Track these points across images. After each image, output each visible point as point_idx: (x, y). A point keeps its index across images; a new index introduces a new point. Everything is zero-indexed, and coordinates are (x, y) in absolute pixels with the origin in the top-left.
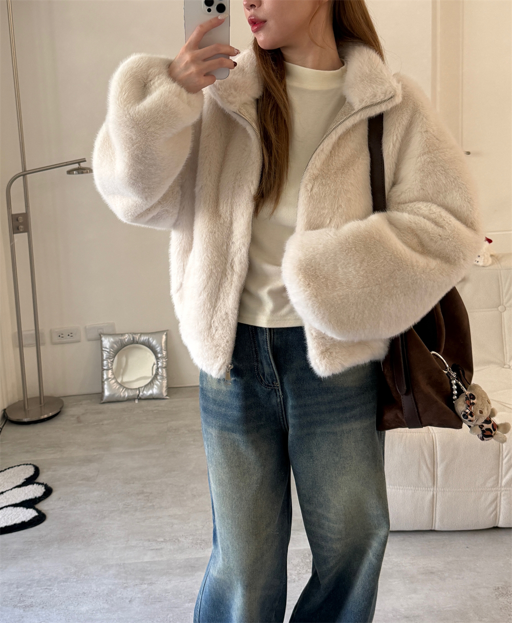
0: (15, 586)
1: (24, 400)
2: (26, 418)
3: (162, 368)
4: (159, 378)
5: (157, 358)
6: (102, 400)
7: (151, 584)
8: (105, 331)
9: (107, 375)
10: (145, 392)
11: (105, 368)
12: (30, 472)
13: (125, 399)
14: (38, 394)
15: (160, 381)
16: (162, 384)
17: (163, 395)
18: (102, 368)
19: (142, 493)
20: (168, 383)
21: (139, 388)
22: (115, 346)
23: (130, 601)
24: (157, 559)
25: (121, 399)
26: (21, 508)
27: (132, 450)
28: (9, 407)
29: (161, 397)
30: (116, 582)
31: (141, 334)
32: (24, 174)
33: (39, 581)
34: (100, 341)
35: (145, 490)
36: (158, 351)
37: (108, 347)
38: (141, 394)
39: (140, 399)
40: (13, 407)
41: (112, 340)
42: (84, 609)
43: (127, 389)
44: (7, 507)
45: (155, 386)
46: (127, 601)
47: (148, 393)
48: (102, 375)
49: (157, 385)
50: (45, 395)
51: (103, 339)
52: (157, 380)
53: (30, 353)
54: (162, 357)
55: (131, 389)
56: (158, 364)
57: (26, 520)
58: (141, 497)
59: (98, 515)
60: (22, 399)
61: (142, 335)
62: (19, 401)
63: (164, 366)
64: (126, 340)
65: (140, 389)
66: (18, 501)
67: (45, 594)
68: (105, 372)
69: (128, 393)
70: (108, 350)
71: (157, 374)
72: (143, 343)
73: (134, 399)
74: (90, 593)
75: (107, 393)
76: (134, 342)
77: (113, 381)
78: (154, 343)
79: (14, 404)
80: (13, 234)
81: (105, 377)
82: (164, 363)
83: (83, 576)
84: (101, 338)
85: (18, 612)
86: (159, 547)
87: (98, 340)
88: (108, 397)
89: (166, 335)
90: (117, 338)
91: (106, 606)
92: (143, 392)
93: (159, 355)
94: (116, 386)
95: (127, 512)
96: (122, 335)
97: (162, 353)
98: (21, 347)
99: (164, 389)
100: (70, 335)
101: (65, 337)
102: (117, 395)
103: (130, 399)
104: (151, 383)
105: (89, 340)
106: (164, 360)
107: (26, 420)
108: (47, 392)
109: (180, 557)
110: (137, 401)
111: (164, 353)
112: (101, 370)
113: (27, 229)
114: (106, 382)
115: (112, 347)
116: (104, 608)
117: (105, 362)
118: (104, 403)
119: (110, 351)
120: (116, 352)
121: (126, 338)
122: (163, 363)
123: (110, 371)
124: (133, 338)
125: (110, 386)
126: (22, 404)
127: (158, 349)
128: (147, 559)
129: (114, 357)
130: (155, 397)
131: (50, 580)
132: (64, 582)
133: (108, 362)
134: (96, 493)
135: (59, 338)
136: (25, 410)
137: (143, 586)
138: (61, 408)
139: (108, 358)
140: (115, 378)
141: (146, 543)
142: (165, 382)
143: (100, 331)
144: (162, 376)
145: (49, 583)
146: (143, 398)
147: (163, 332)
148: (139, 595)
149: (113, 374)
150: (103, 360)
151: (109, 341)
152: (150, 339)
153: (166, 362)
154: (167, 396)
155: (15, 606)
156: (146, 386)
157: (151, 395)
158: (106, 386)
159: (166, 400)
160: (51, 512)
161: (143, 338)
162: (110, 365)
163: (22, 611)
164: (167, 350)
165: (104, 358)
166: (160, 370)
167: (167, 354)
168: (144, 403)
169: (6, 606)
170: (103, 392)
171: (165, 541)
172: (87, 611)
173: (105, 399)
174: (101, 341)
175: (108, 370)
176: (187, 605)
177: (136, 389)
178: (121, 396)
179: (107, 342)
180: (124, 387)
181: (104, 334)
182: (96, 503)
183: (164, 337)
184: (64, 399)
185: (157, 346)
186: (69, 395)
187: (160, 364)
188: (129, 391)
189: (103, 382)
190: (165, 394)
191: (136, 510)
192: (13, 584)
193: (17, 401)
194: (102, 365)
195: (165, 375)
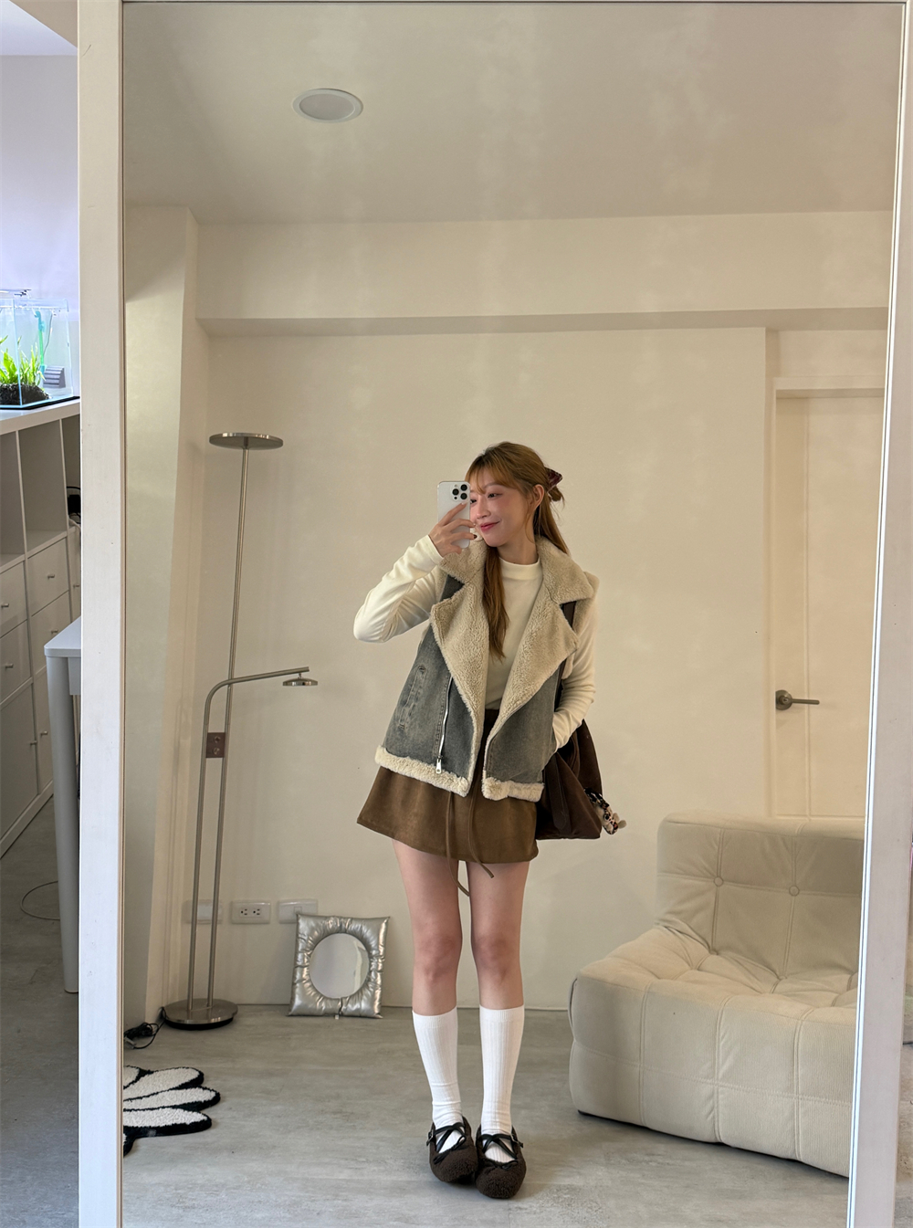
0: (173, 1187)
1: (188, 1000)
2: (188, 1018)
3: (377, 971)
4: (370, 985)
5: (371, 957)
6: (290, 1010)
7: (345, 1200)
8: (305, 911)
9: (302, 974)
10: (349, 1006)
11: (300, 963)
12: (195, 1075)
13: (322, 1013)
14: (206, 997)
15: (372, 990)
16: (374, 994)
17: (373, 1011)
18: (295, 964)
19: (341, 1112)
20: (381, 995)
21: (342, 999)
22: (316, 933)
23: (318, 1214)
24: (356, 1178)
25: (315, 1013)
26: (182, 1111)
27: (329, 1068)
28: (168, 1006)
29: (369, 1015)
30: (302, 1194)
31: (352, 919)
32: (230, 683)
33: (202, 1186)
34: (295, 925)
35: (344, 1110)
36: (373, 946)
37: (305, 933)
38: (344, 1007)
39: (342, 1015)
40: (173, 1007)
41: (312, 923)
42: (259, 1216)
43: (325, 998)
44: (163, 1107)
45: (364, 997)
46: (315, 1213)
47: (352, 1007)
48: (294, 973)
49: (367, 996)
50: (214, 997)
51: (300, 921)
52: (368, 988)
53: (204, 933)
54: (378, 956)
55: (331, 999)
56: (370, 966)
57: (188, 1123)
58: (338, 1116)
59: (281, 1129)
60: (186, 998)
61: (353, 921)
62: (180, 1002)
63: (380, 969)
64: (331, 926)
65: (344, 1000)
66: (178, 1103)
67: (209, 1198)
68: (298, 969)
69: (326, 1004)
70: (306, 938)
71: (368, 980)
72: (354, 934)
73: (334, 1015)
74: (268, 1201)
75: (298, 1002)
76: (341, 930)
77: (308, 984)
78: (367, 933)
79: (174, 1004)
80: (207, 757)
81: (298, 976)
82: (380, 965)
83: (259, 1185)
84: (298, 919)
85: (175, 1211)
86: (357, 1167)
87: (293, 923)
88: (299, 1007)
89: (387, 924)
90: (321, 923)
91: (288, 1216)
92: (346, 1005)
93: (374, 952)
94: (311, 992)
95: (318, 1129)
96: (327, 918)
97: (378, 950)
98: (194, 922)
99: (377, 1003)
100: (257, 912)
101: (249, 916)
102: (310, 1006)
103: (329, 1014)
104: (358, 992)
105: (281, 923)
106: (380, 961)
107: (188, 1022)
108: (215, 996)
109: (386, 1179)
110: (337, 1018)
111: (382, 950)
112: (293, 967)
113: (222, 754)
114: (298, 985)
115: (311, 934)
116: (284, 1217)
117: (300, 956)
118: (292, 1016)
119: (308, 939)
120: (317, 942)
121: (330, 924)
122: (378, 966)
123: (305, 969)
124: (341, 925)
125: (304, 991)
126: (185, 1006)
127: (373, 944)
128: (342, 1176)
129: (313, 948)
130: (363, 1014)
131: (217, 1186)
132: (234, 1189)
133: (304, 956)
134: (278, 1107)
135: (242, 915)
136: (188, 1010)
137: (335, 1202)
138: (235, 1014)
139: (304, 950)
140: (310, 981)
141: (343, 1162)
142: (378, 992)
143: (297, 909)
144: (376, 983)
145: (215, 1189)
146: (346, 1013)
147: (384, 919)
148: (331, 1210)
149: (308, 975)
150: (296, 953)
151: (308, 924)
152: (363, 928)
153: (383, 963)
154: (379, 1014)
155: (172, 1206)
156: (351, 997)
157: (358, 1010)
158: (297, 990)
159: (378, 1020)
160: (219, 1121)
161: (355, 926)
162: (306, 960)
163: (181, 1211)
164: (384, 946)
165: (300, 949)
166: (373, 973)
167: (385, 951)
168: (346, 1020)
169: (162, 1205)
170: (293, 999)
171: (367, 1161)
172: (264, 1218)
173: (294, 1008)
174: (298, 924)
175: (303, 967)
176: (391, 1223)
177: (338, 999)
178: (315, 1009)
179: (304, 926)
180: (322, 995)
181: (302, 915)
182: (279, 1117)
183: (384, 925)
184: (239, 1007)
185: (372, 938)
186: (244, 1003)
187: (373, 967)
188: (328, 1001)
189: (294, 984)
190: (377, 1011)
191: (331, 1128)
192: (169, 1186)
193: (177, 1000)
194: (296, 959)
195: (379, 982)
